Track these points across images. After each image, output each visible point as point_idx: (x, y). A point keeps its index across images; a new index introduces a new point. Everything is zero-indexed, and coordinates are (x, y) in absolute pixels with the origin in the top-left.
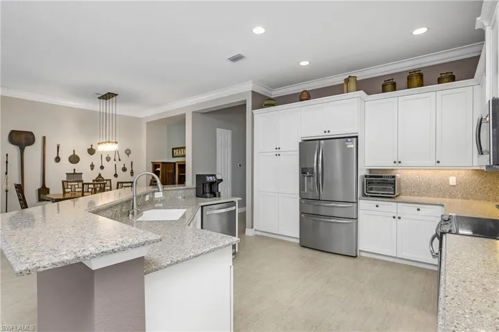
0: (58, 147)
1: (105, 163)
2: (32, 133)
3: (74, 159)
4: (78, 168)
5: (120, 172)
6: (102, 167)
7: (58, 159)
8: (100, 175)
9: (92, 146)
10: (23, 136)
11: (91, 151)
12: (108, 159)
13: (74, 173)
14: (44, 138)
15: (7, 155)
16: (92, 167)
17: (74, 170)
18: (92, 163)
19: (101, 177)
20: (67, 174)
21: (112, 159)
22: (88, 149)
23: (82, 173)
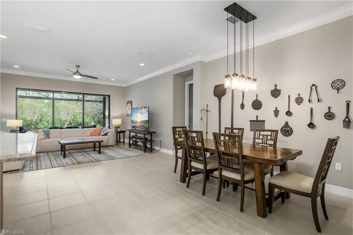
1: (294, 108)
4: (261, 114)
5: (319, 120)
6: (289, 113)
7: (242, 106)
8: (287, 124)
10: (220, 89)
12: (299, 101)
13: (257, 121)
15: (207, 105)
16: (276, 113)
17: (257, 117)
18: (276, 108)
19: (289, 127)
20: (250, 121)
21: (306, 99)
22: (271, 91)
23: (264, 121)
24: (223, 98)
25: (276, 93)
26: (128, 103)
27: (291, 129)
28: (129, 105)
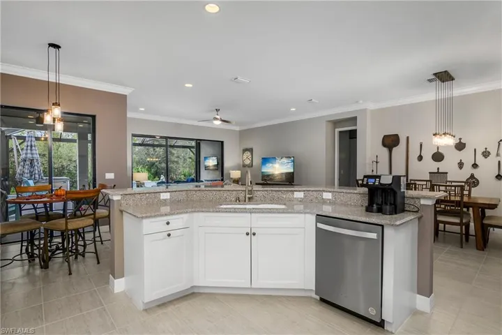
0: (421, 145)
1: (480, 160)
2: (397, 135)
4: (442, 166)
6: (475, 166)
7: (420, 158)
8: (472, 176)
9: (461, 139)
10: (391, 139)
12: (486, 154)
13: (438, 173)
14: (408, 138)
15: (377, 156)
16: (461, 165)
17: (438, 169)
18: (461, 161)
19: (475, 178)
20: (430, 173)
21: (493, 153)
22: (455, 144)
23: (447, 173)
24: (394, 149)
25: (460, 146)
26: (245, 150)
27: (478, 180)
28: (248, 154)
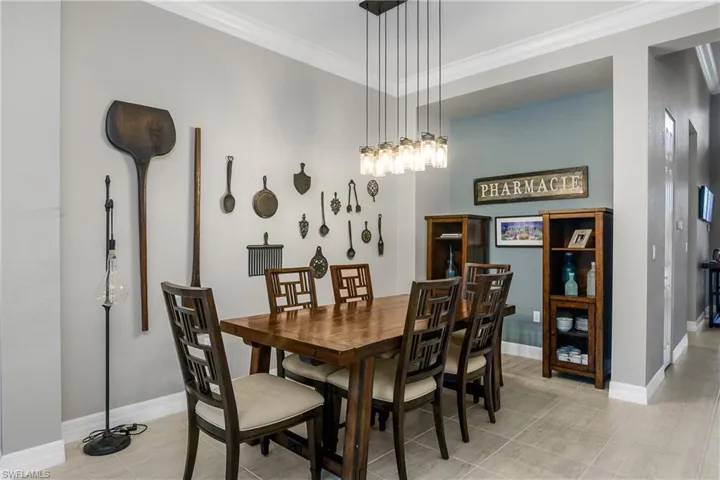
0: (230, 164)
1: (331, 220)
2: (164, 115)
3: (266, 205)
4: (275, 229)
5: (358, 244)
6: (324, 230)
7: (228, 203)
8: (319, 252)
9: (303, 165)
10: (145, 121)
11: (302, 182)
12: (336, 206)
13: (266, 246)
14: (197, 132)
15: (108, 181)
16: (304, 226)
17: (266, 236)
18: (304, 216)
19: (323, 257)
20: (249, 248)
21: (344, 204)
22: (295, 175)
23: (281, 247)
27: (326, 261)
